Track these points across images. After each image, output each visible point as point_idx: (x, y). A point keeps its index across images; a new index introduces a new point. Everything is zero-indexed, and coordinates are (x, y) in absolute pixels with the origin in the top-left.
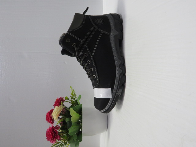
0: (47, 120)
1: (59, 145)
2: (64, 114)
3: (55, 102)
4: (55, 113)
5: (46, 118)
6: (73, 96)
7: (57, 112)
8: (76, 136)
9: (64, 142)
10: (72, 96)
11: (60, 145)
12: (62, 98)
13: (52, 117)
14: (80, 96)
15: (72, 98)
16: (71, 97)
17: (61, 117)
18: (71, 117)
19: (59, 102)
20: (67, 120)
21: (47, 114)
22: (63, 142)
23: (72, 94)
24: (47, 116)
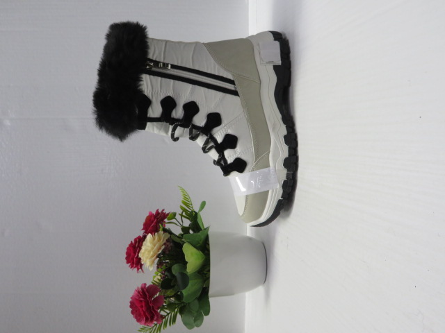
0: (128, 262)
4: (147, 253)
5: (126, 258)
7: (152, 253)
8: (196, 301)
9: (171, 313)
12: (160, 211)
13: (140, 259)
14: (203, 204)
15: (184, 210)
16: (182, 208)
19: (155, 222)
20: (176, 269)
21: (128, 249)
22: (168, 314)
23: (184, 203)
24: (128, 254)
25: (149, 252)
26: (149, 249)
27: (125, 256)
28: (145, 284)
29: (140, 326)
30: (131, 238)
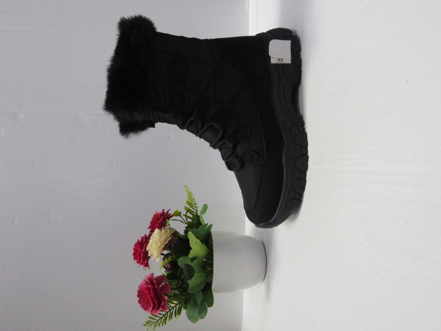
0: (135, 259)
1: (164, 313)
2: (173, 246)
3: (151, 222)
4: (154, 244)
5: (134, 254)
6: (191, 206)
7: (159, 243)
8: (201, 293)
9: (176, 306)
10: (188, 206)
12: (165, 211)
13: (146, 253)
14: (205, 207)
15: (188, 210)
16: (186, 208)
17: (165, 252)
19: (160, 220)
20: (182, 261)
21: (135, 246)
22: (173, 308)
23: (189, 203)
24: (135, 249)
25: (157, 243)
26: (157, 240)
27: (133, 252)
28: (153, 274)
29: (145, 315)
30: (138, 237)
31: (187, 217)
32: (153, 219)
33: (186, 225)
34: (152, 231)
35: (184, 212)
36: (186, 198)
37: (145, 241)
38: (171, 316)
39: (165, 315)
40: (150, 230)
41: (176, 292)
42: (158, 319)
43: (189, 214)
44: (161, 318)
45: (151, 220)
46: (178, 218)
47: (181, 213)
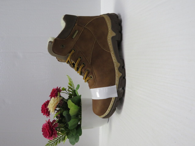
0: (42, 112)
1: (56, 140)
2: (61, 106)
3: (51, 93)
4: (51, 105)
5: (41, 110)
7: (53, 105)
8: (75, 129)
9: (62, 136)
10: (70, 86)
11: (58, 139)
12: (58, 88)
13: (48, 109)
14: (78, 86)
15: (70, 88)
16: (68, 87)
17: (58, 109)
18: (69, 109)
19: (55, 93)
20: (65, 114)
21: (42, 106)
22: (61, 137)
23: (70, 84)
24: (42, 108)
25: (52, 105)
26: (53, 103)
29: (46, 141)
30: (44, 101)
31: (69, 91)
32: (52, 91)
33: (69, 95)
34: (51, 98)
35: (67, 88)
36: (69, 82)
37: (47, 103)
38: (60, 141)
39: (56, 141)
40: (50, 97)
41: (63, 129)
42: (53, 142)
43: (70, 90)
44: (55, 142)
45: (51, 92)
46: (65, 91)
47: (66, 89)
